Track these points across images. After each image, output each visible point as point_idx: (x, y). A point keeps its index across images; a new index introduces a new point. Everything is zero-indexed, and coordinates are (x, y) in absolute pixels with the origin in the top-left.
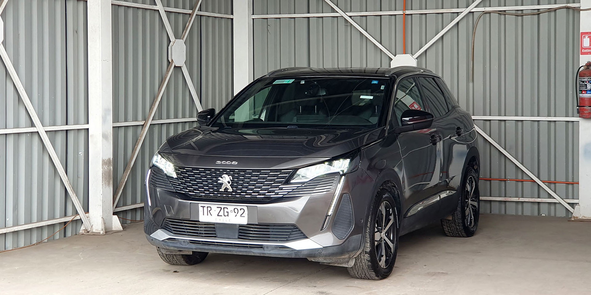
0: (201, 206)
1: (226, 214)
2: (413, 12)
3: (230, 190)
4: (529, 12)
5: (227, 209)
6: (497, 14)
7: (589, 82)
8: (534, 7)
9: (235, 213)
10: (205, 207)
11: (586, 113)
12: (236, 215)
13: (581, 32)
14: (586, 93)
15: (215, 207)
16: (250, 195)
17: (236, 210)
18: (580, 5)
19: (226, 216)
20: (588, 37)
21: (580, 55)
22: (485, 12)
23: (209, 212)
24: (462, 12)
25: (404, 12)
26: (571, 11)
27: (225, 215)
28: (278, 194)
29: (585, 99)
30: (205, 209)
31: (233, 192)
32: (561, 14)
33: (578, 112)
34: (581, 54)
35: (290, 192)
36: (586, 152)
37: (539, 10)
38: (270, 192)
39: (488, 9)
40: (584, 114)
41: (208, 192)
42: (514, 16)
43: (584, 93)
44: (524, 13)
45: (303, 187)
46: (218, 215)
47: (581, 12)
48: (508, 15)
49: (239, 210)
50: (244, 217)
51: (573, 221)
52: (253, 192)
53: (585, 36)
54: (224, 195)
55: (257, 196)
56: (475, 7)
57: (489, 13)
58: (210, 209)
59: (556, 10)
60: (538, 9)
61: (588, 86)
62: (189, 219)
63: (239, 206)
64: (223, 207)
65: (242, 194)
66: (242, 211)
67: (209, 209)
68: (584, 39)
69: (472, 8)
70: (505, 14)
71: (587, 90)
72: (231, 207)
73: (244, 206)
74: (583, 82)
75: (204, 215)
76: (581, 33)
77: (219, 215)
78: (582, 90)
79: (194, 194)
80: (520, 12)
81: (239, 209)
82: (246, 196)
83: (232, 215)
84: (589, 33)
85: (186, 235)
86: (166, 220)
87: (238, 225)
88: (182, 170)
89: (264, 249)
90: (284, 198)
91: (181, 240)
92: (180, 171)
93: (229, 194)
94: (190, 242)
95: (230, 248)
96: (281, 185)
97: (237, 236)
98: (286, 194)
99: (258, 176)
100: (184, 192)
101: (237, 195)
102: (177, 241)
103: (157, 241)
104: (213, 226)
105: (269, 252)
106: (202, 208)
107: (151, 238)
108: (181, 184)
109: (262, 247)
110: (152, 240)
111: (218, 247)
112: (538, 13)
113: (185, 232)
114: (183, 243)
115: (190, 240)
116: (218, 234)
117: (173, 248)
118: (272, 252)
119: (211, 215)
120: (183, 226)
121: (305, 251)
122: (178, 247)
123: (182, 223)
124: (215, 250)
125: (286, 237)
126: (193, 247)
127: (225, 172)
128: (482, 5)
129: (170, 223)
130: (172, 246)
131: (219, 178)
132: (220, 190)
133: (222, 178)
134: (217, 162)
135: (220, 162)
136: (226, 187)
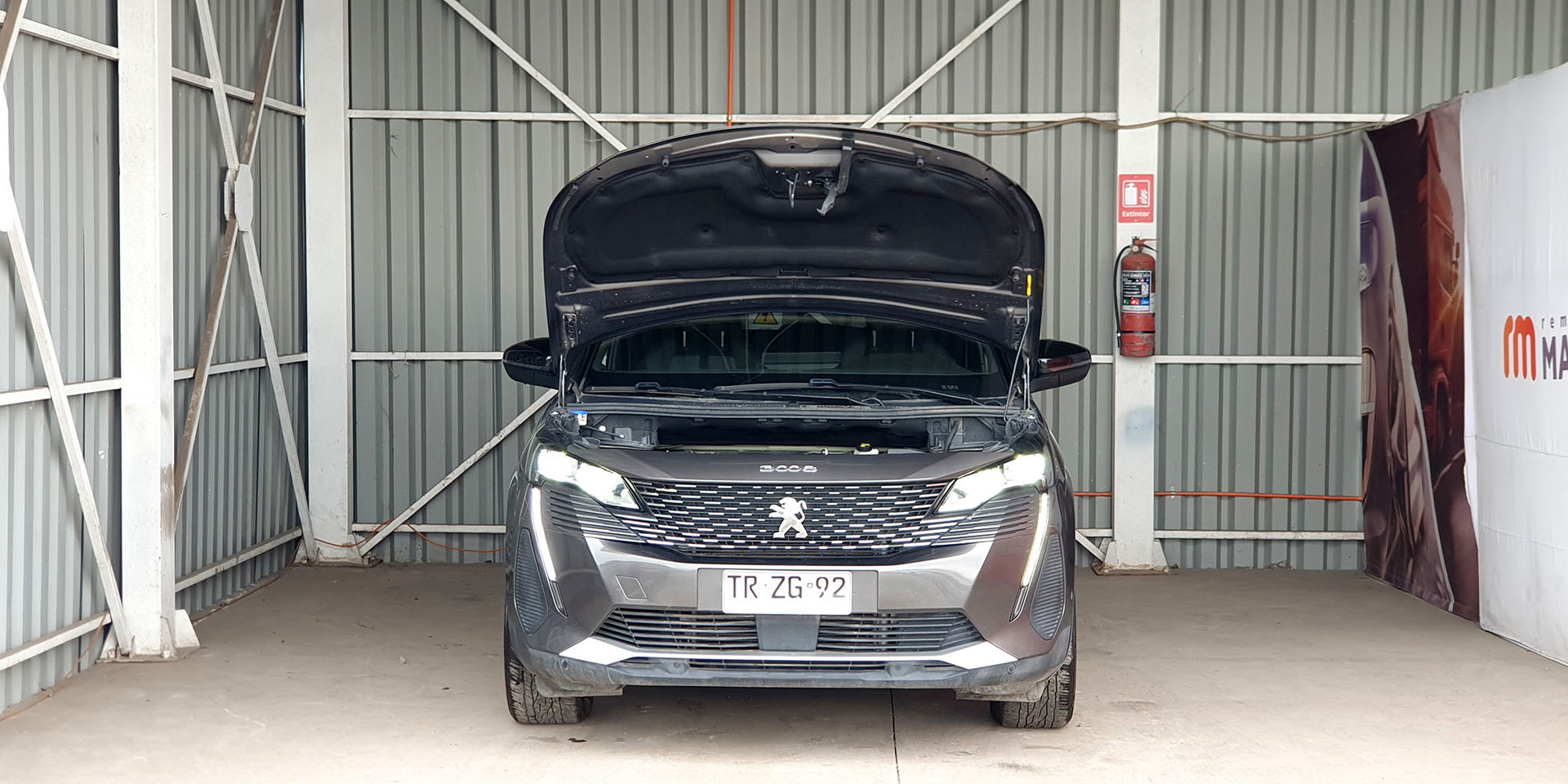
0: (729, 577)
1: (795, 592)
2: (749, 119)
3: (802, 534)
4: (1005, 127)
5: (800, 579)
6: (935, 130)
7: (1145, 281)
8: (1017, 118)
9: (819, 587)
10: (740, 576)
11: (1137, 347)
12: (822, 594)
13: (1119, 173)
14: (1140, 304)
15: (766, 576)
16: (853, 544)
17: (822, 583)
18: (1117, 116)
19: (795, 597)
20: (1133, 185)
21: (1119, 224)
22: (910, 125)
23: (749, 589)
24: (863, 123)
25: (730, 118)
26: (1090, 128)
27: (793, 594)
28: (919, 540)
29: (1138, 317)
30: (740, 582)
31: (808, 538)
32: (1071, 135)
33: (1121, 345)
34: (1120, 221)
35: (943, 534)
36: (1128, 428)
37: (1025, 125)
38: (901, 536)
39: (918, 119)
40: (1135, 349)
41: (743, 541)
42: (971, 135)
43: (1135, 304)
44: (993, 129)
45: (969, 521)
46: (774, 596)
47: (1120, 130)
48: (959, 134)
49: (830, 581)
50: (842, 597)
51: (1108, 575)
52: (862, 538)
53: (1129, 183)
54: (787, 547)
55: (873, 547)
56: (890, 113)
57: (918, 127)
58: (754, 582)
59: (1061, 126)
60: (1022, 123)
61: (1143, 290)
62: (694, 608)
63: (830, 572)
64: (787, 575)
65: (833, 542)
66: (840, 582)
67: (750, 581)
68: (1127, 189)
69: (884, 115)
70: (953, 131)
71: (1141, 298)
72: (808, 575)
73: (846, 572)
74: (1134, 280)
75: (735, 596)
76: (1121, 176)
77: (777, 594)
78: (1130, 298)
79: (704, 546)
80: (981, 128)
81: (830, 578)
82: (844, 548)
83: (811, 593)
84: (1136, 177)
85: (675, 647)
86: (614, 614)
87: (819, 618)
88: (663, 490)
89: (888, 670)
90: (933, 550)
91: (666, 661)
92: (658, 492)
93: (800, 544)
94: (692, 665)
95: (802, 674)
96: (924, 519)
97: (814, 645)
98: (937, 539)
99: (872, 498)
100: (672, 544)
101: (822, 544)
102: (652, 665)
103: (589, 666)
104: (752, 623)
105: (903, 678)
106: (732, 579)
107: (563, 661)
108: (659, 523)
109: (882, 668)
110: (565, 664)
111: (771, 674)
112: (1023, 130)
113: (673, 640)
114: (672, 668)
115: (691, 660)
116: (764, 641)
117: (642, 682)
118: (909, 677)
119: (756, 597)
120: (667, 626)
121: (983, 670)
122: (657, 679)
123: (665, 619)
124: (764, 680)
125: (938, 641)
126: (704, 677)
127: (790, 493)
128: (903, 108)
129: (626, 620)
130: (640, 677)
131: (773, 507)
132: (776, 535)
133: (780, 505)
134: (763, 469)
135: (770, 467)
136: (792, 528)
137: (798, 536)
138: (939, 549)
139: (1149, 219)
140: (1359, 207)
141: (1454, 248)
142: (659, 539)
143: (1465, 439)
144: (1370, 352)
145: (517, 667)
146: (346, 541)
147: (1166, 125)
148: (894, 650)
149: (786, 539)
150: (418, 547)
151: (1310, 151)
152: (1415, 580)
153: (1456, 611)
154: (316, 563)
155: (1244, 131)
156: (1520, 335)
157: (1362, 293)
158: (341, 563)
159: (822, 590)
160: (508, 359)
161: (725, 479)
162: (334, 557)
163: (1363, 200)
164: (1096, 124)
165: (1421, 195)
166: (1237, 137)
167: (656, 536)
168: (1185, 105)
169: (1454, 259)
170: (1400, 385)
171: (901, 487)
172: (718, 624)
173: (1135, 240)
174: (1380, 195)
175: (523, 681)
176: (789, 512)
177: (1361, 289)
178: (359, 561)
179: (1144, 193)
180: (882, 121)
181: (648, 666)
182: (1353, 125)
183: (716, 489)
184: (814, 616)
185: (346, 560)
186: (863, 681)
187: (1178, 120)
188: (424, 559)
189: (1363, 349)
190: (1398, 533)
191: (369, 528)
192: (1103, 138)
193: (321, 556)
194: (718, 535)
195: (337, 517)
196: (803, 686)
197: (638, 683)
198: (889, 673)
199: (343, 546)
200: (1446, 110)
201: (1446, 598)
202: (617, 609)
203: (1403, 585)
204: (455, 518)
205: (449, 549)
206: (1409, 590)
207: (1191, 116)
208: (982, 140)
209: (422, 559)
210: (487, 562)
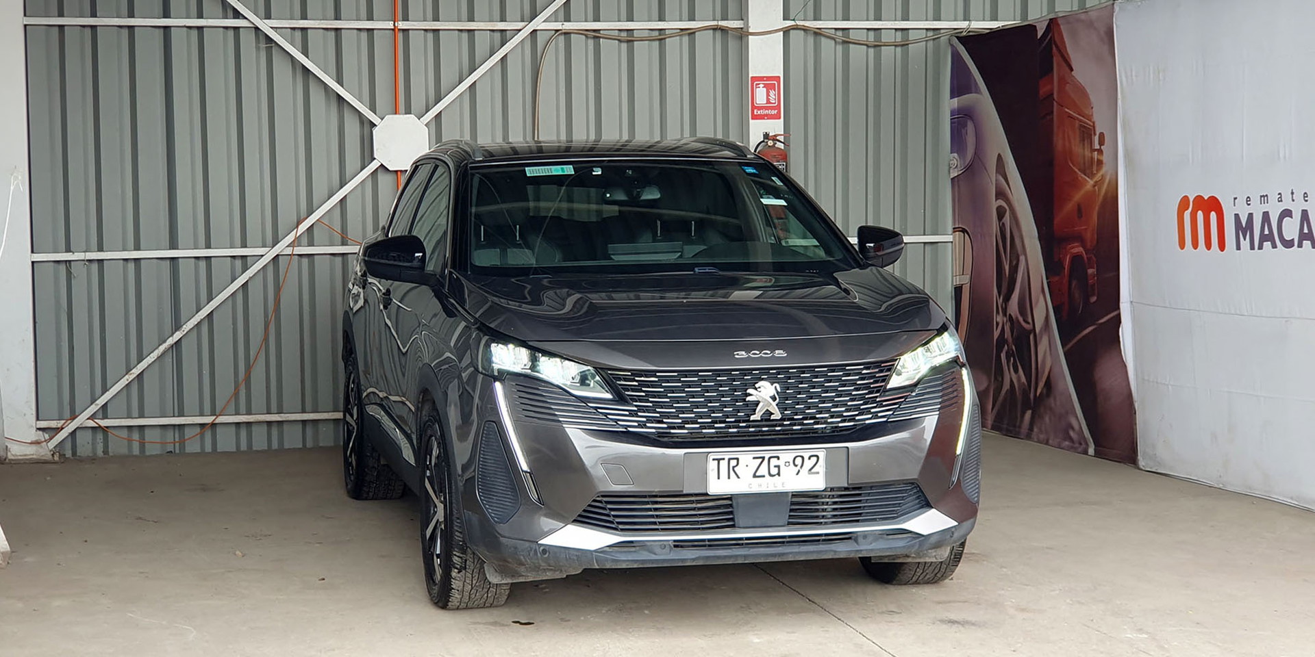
0: (714, 460)
1: (774, 470)
2: (414, 26)
3: (777, 415)
4: (646, 34)
5: (778, 458)
6: (584, 37)
8: (656, 25)
9: (796, 466)
10: (724, 459)
12: (799, 471)
13: (750, 75)
15: (747, 458)
16: (824, 423)
17: (799, 461)
18: (747, 24)
19: (774, 475)
20: (763, 85)
21: (751, 121)
22: (563, 31)
23: (732, 470)
24: (521, 30)
25: (396, 25)
26: (718, 34)
27: (772, 473)
28: (877, 417)
30: (724, 464)
31: (782, 419)
32: (705, 42)
34: (752, 119)
35: (895, 410)
37: (662, 32)
38: (863, 414)
39: (568, 26)
41: (723, 425)
42: (617, 41)
44: (635, 36)
45: (915, 396)
46: (755, 476)
47: (750, 37)
48: (604, 40)
49: (806, 459)
50: (818, 473)
52: (830, 417)
53: (759, 84)
54: (764, 429)
55: (841, 425)
56: (544, 22)
57: (567, 34)
58: (735, 464)
59: (694, 33)
60: (661, 30)
62: (680, 491)
63: (806, 450)
64: (767, 455)
65: (805, 422)
66: (814, 459)
67: (733, 463)
68: (758, 89)
69: (538, 23)
70: (599, 37)
72: (786, 454)
73: (821, 450)
75: (719, 478)
76: (752, 77)
77: (757, 474)
79: (686, 431)
80: (624, 34)
81: (806, 456)
82: (816, 426)
83: (788, 472)
84: (765, 79)
85: (657, 529)
86: (594, 501)
87: (790, 494)
88: (642, 379)
89: (856, 540)
90: (889, 424)
91: (652, 543)
92: (637, 381)
93: (776, 426)
94: (675, 546)
95: (780, 548)
96: (880, 396)
97: (786, 519)
98: (890, 415)
99: (838, 379)
100: (653, 430)
101: (795, 425)
102: (638, 548)
103: (572, 552)
104: (728, 502)
105: (870, 547)
106: (716, 462)
107: (542, 548)
108: (639, 411)
109: (850, 538)
110: (544, 551)
111: (752, 550)
112: (661, 37)
113: (655, 523)
114: (658, 550)
115: (675, 541)
116: (740, 520)
117: (627, 565)
118: (874, 546)
119: (738, 477)
120: (650, 510)
121: (935, 535)
122: (643, 561)
123: (647, 503)
124: (745, 557)
125: (894, 511)
126: (690, 556)
127: (766, 377)
128: (554, 18)
129: (609, 506)
130: (626, 560)
131: (750, 391)
132: (752, 418)
133: (756, 389)
134: (738, 354)
135: (743, 353)
136: (767, 410)
137: (773, 417)
138: (896, 423)
139: (777, 117)
140: (949, 104)
141: (1096, 139)
142: (639, 426)
143: (1121, 304)
144: (964, 231)
145: (461, 555)
146: (34, 439)
147: (786, 32)
148: (858, 521)
149: (762, 420)
150: (98, 440)
151: (905, 55)
152: (1035, 430)
153: (1098, 454)
154: (7, 461)
155: (851, 37)
156: (1200, 214)
157: (952, 179)
158: (27, 459)
159: (799, 467)
160: (368, 257)
161: (705, 367)
162: (21, 454)
163: (952, 97)
164: (724, 30)
165: (1043, 91)
166: (844, 42)
167: (636, 424)
168: (801, 15)
169: (1097, 147)
170: (1022, 258)
171: (862, 367)
172: (699, 505)
173: (766, 136)
174: (978, 91)
175: (465, 568)
176: (765, 393)
177: (952, 177)
178: (49, 457)
179: (772, 93)
180: (537, 28)
181: (633, 549)
182: (942, 31)
183: (697, 376)
184: (787, 493)
185: (34, 457)
186: (835, 552)
187: (796, 28)
188: (106, 452)
189: (954, 228)
190: (1006, 386)
191: (53, 424)
192: (732, 44)
193: (9, 454)
194: (699, 421)
195: (25, 415)
196: (780, 560)
197: (624, 566)
198: (857, 543)
199: (31, 443)
200: (1083, 17)
201: (1081, 444)
202: (598, 497)
203: (1019, 433)
204: (136, 413)
205: (130, 441)
206: (1028, 437)
207: (807, 24)
208: (624, 46)
209: (103, 452)
210: (168, 452)
